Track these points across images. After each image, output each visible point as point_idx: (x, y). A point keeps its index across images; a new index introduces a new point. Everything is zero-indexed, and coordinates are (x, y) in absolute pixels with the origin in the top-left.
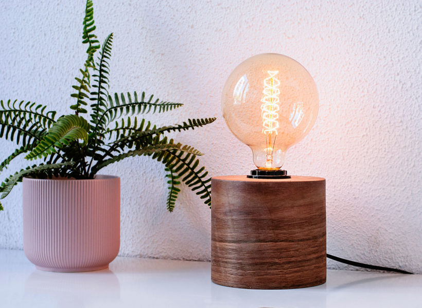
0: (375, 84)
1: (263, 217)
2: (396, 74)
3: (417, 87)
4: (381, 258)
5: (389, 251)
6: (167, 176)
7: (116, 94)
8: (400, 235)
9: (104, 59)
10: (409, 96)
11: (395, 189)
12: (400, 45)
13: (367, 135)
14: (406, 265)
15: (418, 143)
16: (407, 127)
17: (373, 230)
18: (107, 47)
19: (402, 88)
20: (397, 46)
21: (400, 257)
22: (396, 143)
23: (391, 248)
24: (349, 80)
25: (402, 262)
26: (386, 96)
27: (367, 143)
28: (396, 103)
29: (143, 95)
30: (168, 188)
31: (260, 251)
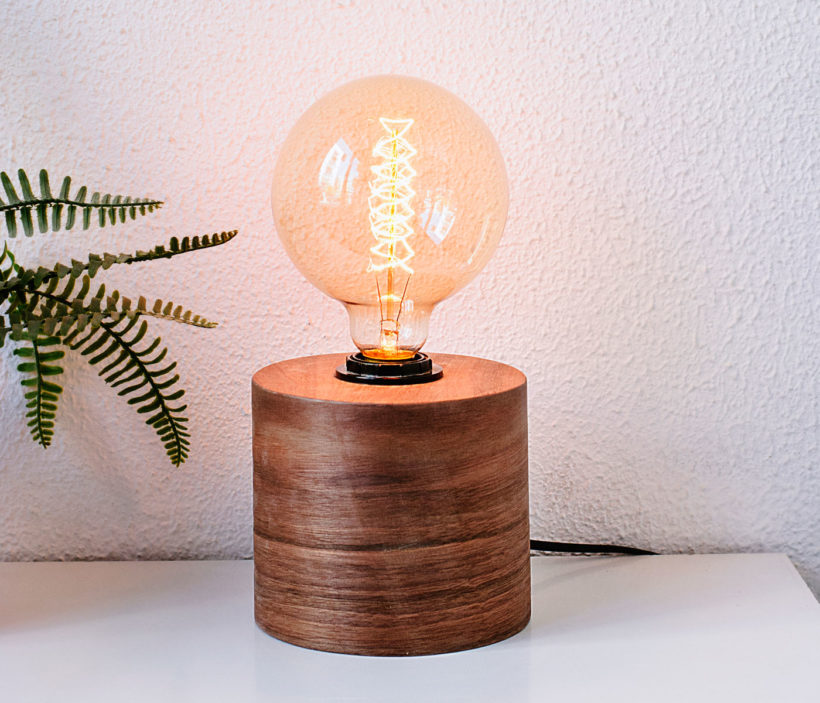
0: (560, 118)
1: (435, 486)
2: (612, 96)
3: (660, 127)
5: (595, 505)
8: (620, 467)
10: (641, 147)
11: (607, 362)
12: (619, 27)
13: (540, 239)
15: (663, 256)
16: (636, 220)
17: (556, 459)
19: (625, 128)
20: (611, 29)
21: (621, 517)
22: (610, 256)
24: (495, 111)
25: (625, 527)
26: (585, 148)
27: (540, 258)
28: (611, 163)
29: (44, 177)
30: (23, 383)
31: (429, 566)
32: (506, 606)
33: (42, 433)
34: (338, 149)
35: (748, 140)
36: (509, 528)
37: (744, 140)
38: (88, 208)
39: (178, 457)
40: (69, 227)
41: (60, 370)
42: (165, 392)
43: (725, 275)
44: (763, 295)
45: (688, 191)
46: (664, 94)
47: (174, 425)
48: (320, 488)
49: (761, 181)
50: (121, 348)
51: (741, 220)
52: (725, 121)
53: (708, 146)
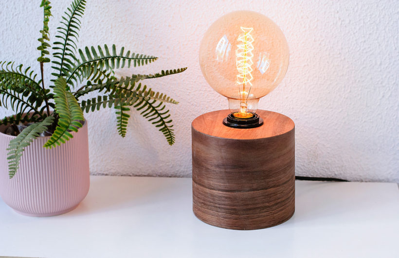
0: (316, 20)
1: (256, 169)
2: (336, 12)
3: (355, 24)
4: (319, 168)
7: (86, 48)
8: (336, 149)
9: (75, 16)
10: (348, 31)
11: (332, 111)
13: (308, 65)
14: (341, 174)
15: (355, 72)
16: (345, 59)
17: (312, 145)
19: (341, 24)
21: (336, 167)
22: (334, 72)
23: (328, 160)
24: (291, 17)
25: (337, 171)
26: (326, 31)
27: (307, 72)
28: (335, 37)
29: (114, 47)
30: (116, 113)
31: (253, 198)
32: (283, 211)
33: (122, 132)
34: (224, 39)
35: (389, 30)
36: (285, 183)
37: (387, 29)
38: (130, 60)
39: (171, 142)
40: (122, 67)
41: (129, 109)
42: (165, 120)
43: (378, 80)
44: (392, 88)
45: (365, 49)
46: (357, 11)
47: (169, 131)
48: (213, 168)
49: (393, 45)
50: (148, 105)
51: (385, 60)
52: (380, 22)
53: (373, 31)
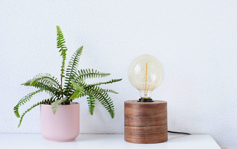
1: (152, 117)
2: (182, 61)
5: (179, 127)
6: (88, 101)
7: (81, 70)
8: (183, 120)
9: (77, 56)
11: (181, 103)
13: (170, 84)
15: (190, 86)
16: (186, 80)
17: (173, 119)
18: (80, 51)
19: (184, 66)
21: (183, 129)
29: (93, 70)
30: (89, 105)
31: (151, 129)
32: (163, 137)
33: (91, 113)
38: (99, 74)
39: (113, 117)
40: (96, 77)
41: (94, 103)
42: (111, 106)
44: (206, 93)
45: (194, 76)
47: (112, 112)
48: (134, 117)
50: (104, 99)
51: (202, 81)
53: (197, 69)
